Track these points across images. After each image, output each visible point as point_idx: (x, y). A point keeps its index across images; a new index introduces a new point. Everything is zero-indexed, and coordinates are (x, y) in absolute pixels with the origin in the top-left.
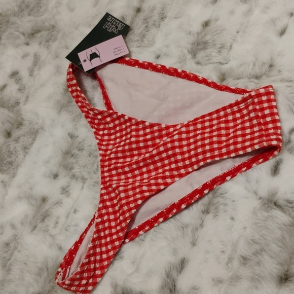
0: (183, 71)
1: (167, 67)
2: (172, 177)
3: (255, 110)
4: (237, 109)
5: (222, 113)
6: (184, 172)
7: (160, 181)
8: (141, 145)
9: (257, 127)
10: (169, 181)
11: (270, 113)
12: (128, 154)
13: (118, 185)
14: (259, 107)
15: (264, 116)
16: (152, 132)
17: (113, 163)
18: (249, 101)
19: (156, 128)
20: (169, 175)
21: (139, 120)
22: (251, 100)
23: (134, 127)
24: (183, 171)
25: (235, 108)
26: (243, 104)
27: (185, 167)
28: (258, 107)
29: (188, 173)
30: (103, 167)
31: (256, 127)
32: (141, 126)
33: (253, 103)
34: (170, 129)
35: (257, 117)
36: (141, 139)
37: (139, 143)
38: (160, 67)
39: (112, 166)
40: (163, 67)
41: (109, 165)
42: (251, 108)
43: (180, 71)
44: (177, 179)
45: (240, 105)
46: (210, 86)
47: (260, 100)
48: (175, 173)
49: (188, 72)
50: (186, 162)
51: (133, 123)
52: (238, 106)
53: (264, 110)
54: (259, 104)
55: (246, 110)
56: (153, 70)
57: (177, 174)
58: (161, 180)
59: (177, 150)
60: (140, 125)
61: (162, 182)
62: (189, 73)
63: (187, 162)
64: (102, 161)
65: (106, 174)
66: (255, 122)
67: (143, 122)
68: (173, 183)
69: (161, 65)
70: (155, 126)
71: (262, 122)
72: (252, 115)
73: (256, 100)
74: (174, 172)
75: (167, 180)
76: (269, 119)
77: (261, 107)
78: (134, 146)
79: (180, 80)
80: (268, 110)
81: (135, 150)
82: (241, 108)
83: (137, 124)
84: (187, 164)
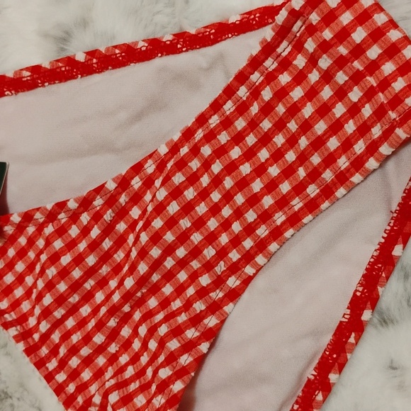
0: (92, 54)
1: (46, 65)
2: (214, 308)
3: (324, 47)
4: (276, 65)
5: (243, 92)
6: (238, 283)
7: (191, 334)
8: (91, 260)
9: (356, 88)
10: (211, 321)
11: (369, 35)
12: (75, 299)
13: (102, 391)
14: (332, 30)
15: (358, 51)
16: (97, 217)
17: (57, 341)
18: (295, 28)
19: (98, 202)
20: (203, 308)
21: (49, 207)
22: (299, 23)
23: (49, 229)
24: (233, 282)
25: (270, 64)
26: (285, 44)
27: (234, 269)
28: (327, 34)
29: (248, 281)
30: (40, 364)
31: (351, 89)
32: (63, 217)
33: (311, 30)
34: (133, 182)
35: (341, 63)
36: (82, 246)
37: (83, 259)
38: (28, 74)
39: (63, 351)
40: (36, 69)
41: (54, 351)
42: (310, 45)
43: (81, 57)
44: (228, 308)
45: (279, 50)
46: (179, 51)
47: (326, 11)
48: (217, 295)
49: (103, 49)
50: (230, 255)
51: (41, 221)
52: (274, 55)
53: (349, 35)
54: (327, 25)
55: (299, 57)
56: (17, 92)
57: (221, 295)
58: (193, 330)
59: (196, 238)
60: (60, 217)
61: (197, 334)
62: (108, 49)
63: (234, 256)
64: (29, 351)
65: (61, 377)
66: (341, 78)
67: (61, 206)
68: (223, 322)
69: (27, 69)
70: (94, 199)
71: (361, 68)
72: (325, 62)
73: (314, 18)
74: (213, 295)
75: (206, 321)
76: (374, 52)
77: (337, 29)
78: (77, 273)
79: (96, 78)
80: (359, 29)
81: (85, 281)
82: (284, 54)
83: (51, 216)
84: (235, 260)
